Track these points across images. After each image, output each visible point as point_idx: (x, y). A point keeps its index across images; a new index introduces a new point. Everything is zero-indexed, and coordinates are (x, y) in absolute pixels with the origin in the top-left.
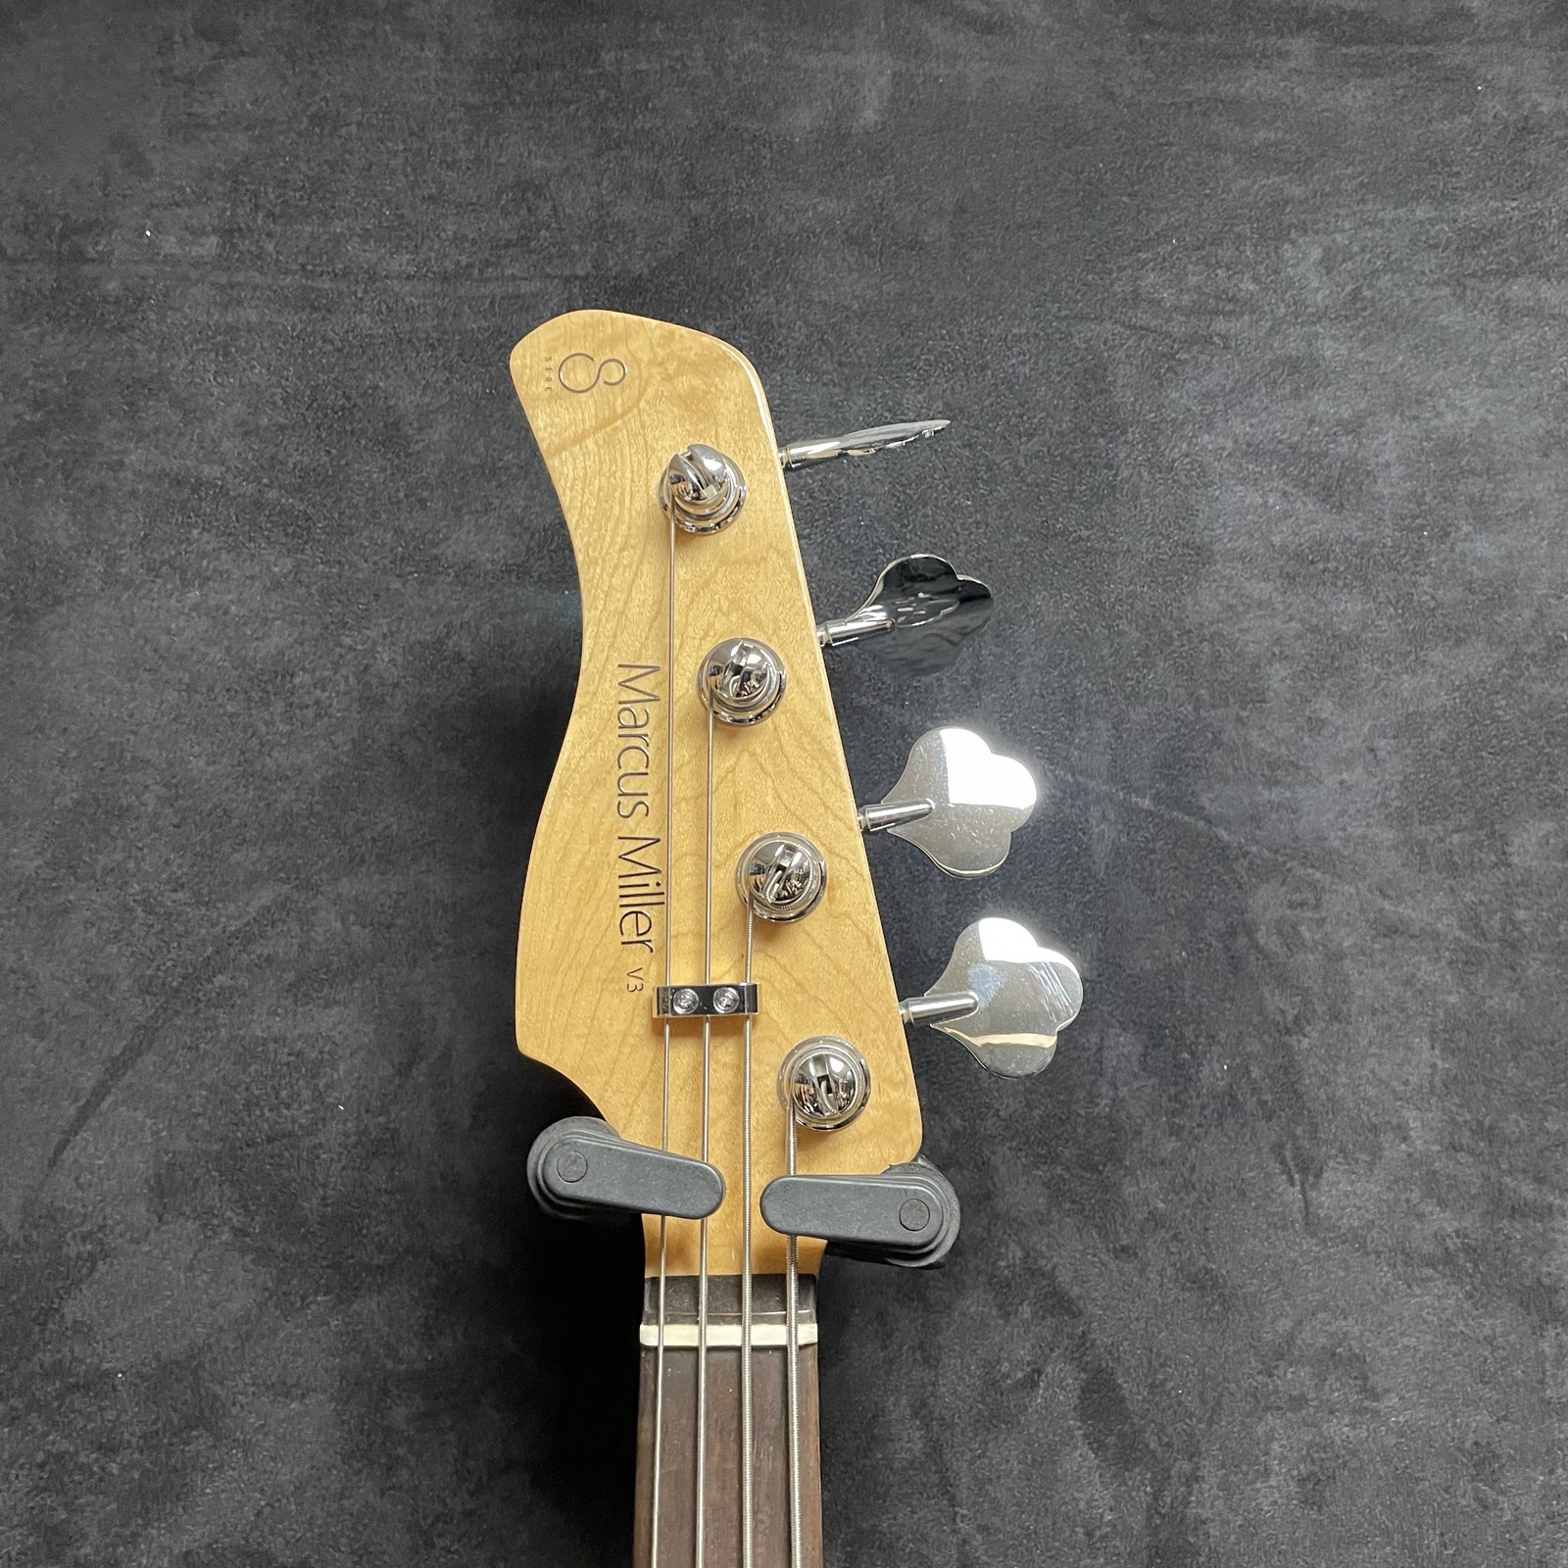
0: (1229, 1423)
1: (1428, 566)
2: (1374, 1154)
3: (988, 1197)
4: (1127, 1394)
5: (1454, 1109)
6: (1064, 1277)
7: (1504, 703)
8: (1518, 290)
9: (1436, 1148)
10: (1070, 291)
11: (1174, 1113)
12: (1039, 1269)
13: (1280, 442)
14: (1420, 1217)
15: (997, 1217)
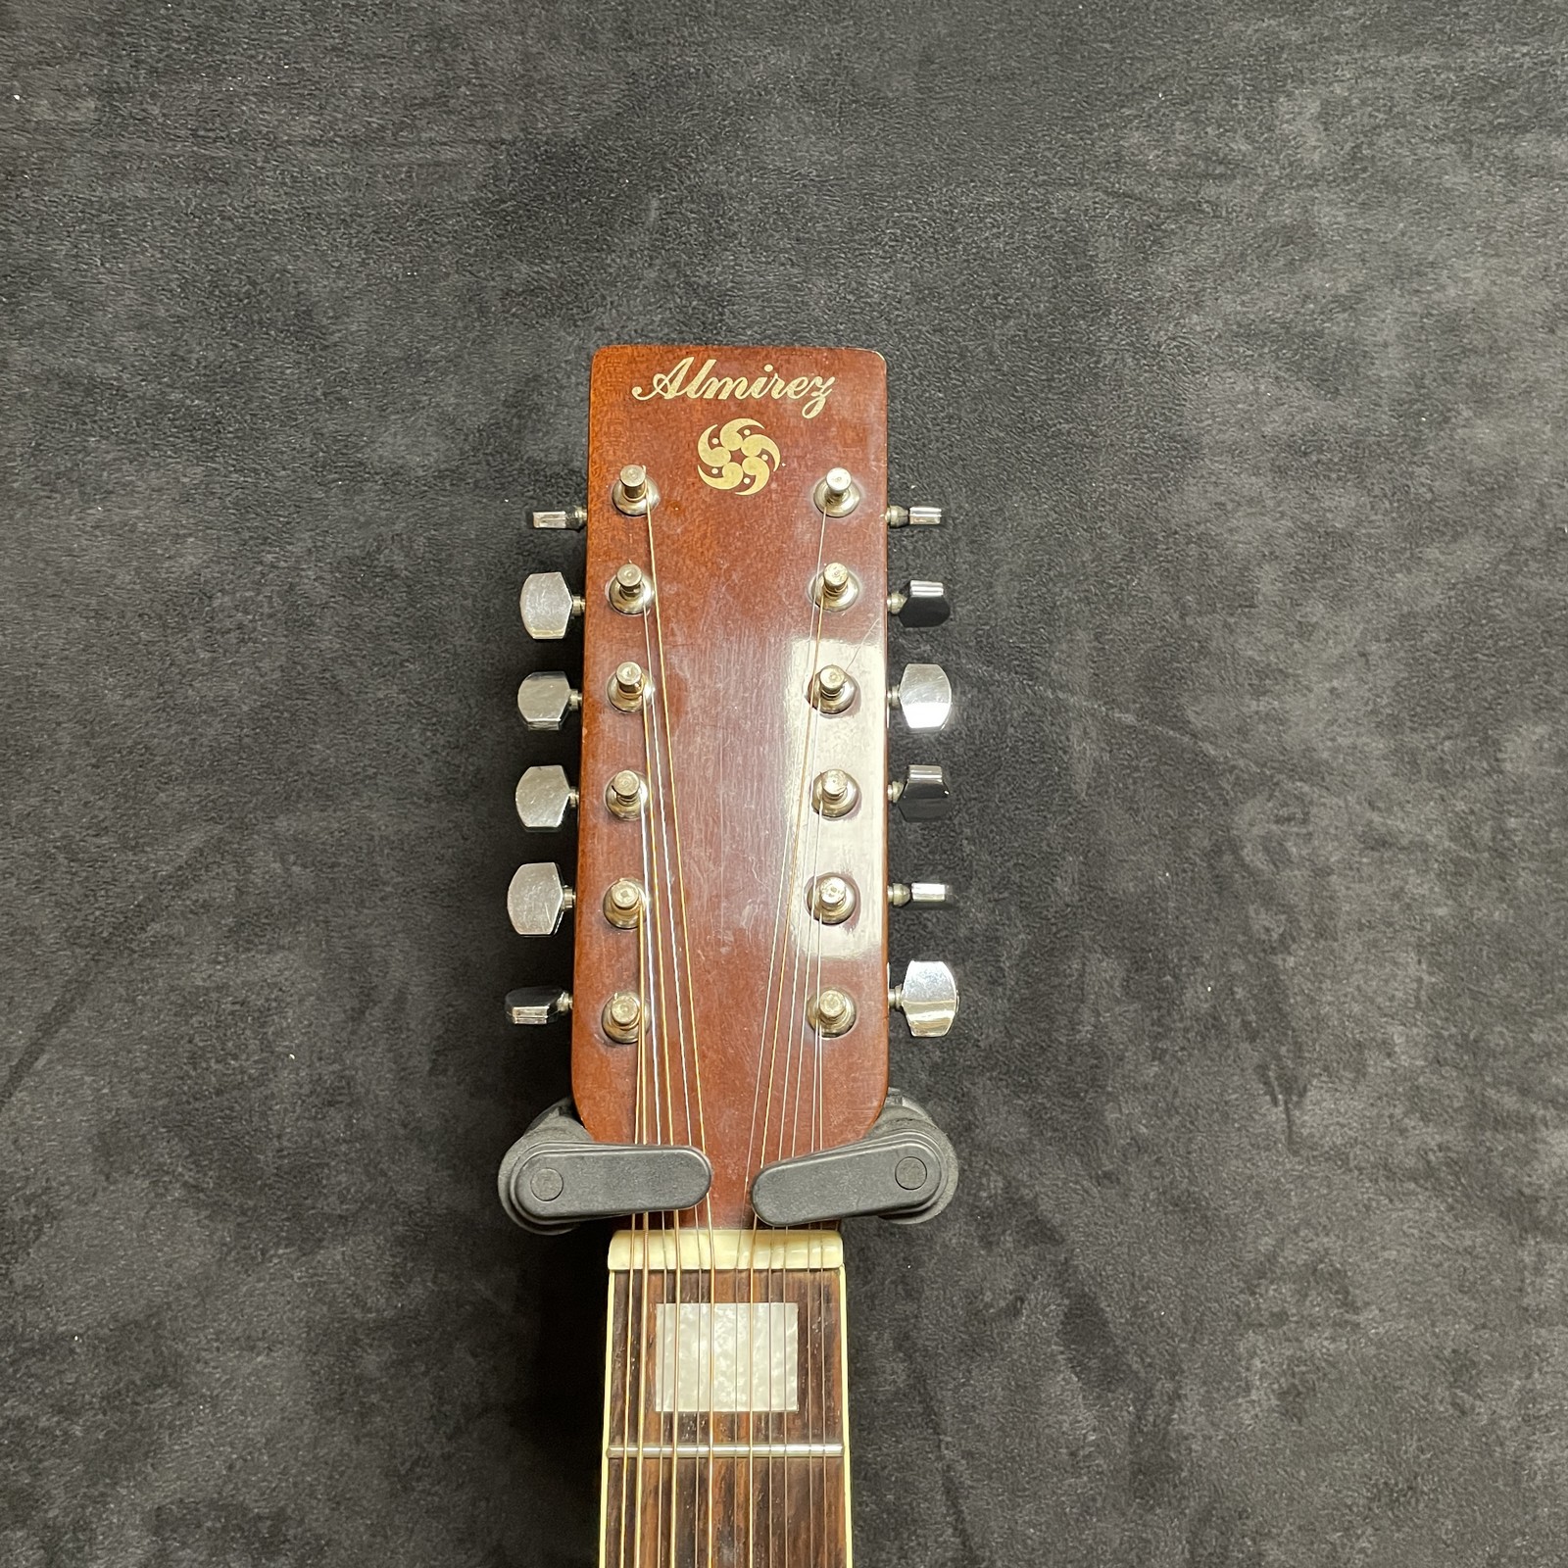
0: (1211, 1341)
1: (1426, 456)
2: (1358, 1071)
3: (968, 1128)
4: (1109, 1316)
5: (1439, 1022)
6: (1046, 1206)
7: (1501, 601)
8: (1526, 147)
9: (1420, 1063)
10: (1047, 153)
11: (1158, 1037)
12: (1022, 1198)
13: (1273, 321)
14: (1403, 1132)
15: (979, 1147)
